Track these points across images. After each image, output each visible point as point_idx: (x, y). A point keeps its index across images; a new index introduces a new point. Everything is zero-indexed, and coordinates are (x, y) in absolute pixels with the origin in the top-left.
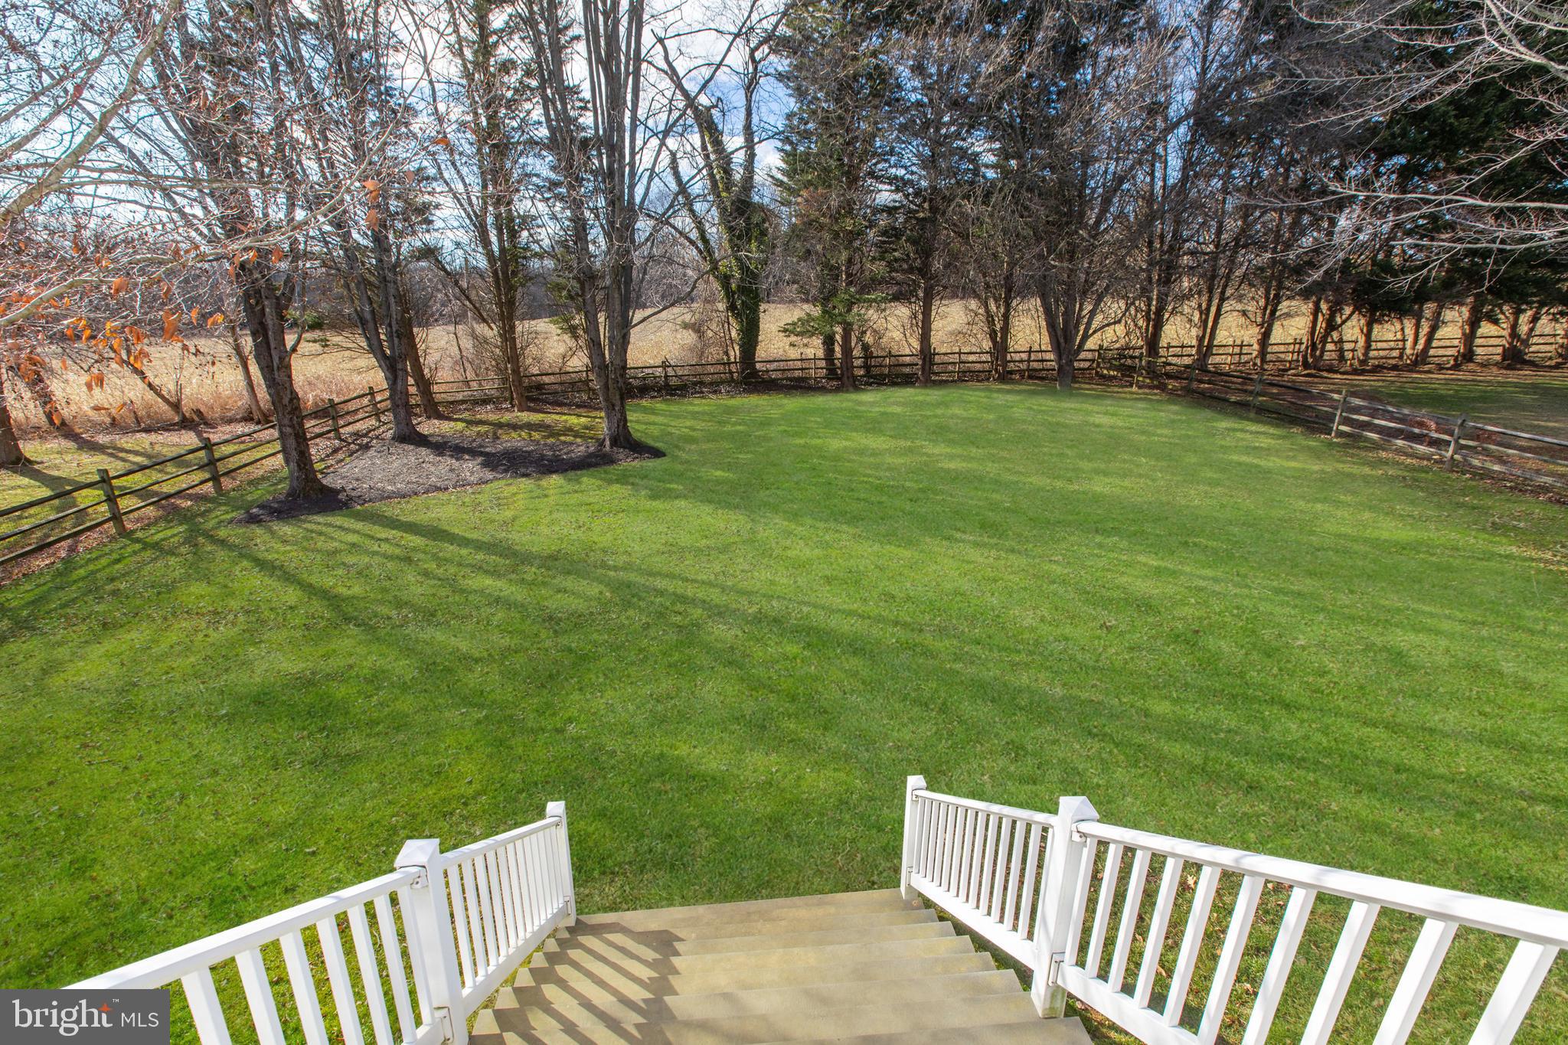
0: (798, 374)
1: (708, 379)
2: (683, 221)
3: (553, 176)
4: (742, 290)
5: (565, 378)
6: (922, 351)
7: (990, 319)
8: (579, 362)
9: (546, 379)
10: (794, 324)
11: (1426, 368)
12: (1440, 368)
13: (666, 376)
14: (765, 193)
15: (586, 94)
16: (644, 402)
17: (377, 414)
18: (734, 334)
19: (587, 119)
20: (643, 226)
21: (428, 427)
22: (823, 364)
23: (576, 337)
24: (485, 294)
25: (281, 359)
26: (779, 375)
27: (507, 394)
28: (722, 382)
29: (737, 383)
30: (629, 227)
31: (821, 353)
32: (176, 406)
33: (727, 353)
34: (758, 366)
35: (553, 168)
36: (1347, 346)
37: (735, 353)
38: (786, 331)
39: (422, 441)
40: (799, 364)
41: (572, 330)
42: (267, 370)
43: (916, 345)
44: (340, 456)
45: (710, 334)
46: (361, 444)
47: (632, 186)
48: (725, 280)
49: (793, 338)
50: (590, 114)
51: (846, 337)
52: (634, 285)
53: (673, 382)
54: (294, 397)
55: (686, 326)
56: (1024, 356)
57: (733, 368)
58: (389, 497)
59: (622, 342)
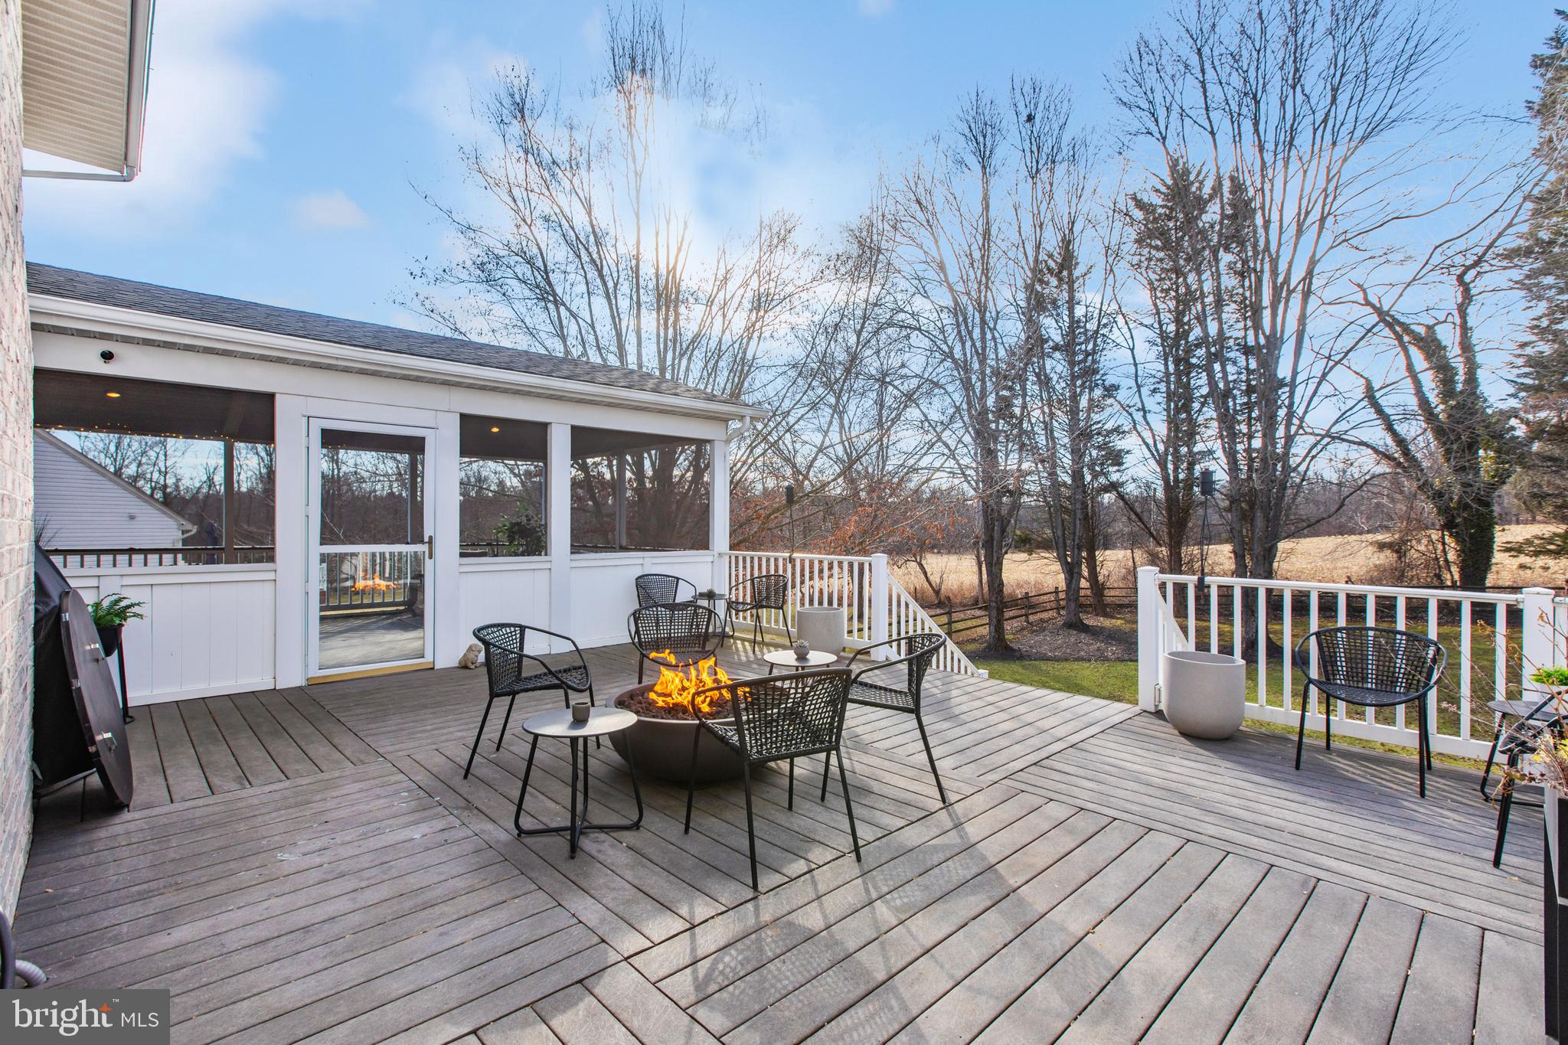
17: (1058, 609)
21: (1091, 621)
24: (1157, 518)
25: (998, 558)
32: (937, 592)
39: (1085, 629)
42: (989, 565)
44: (1025, 633)
46: (1040, 627)
48: (1440, 495)
54: (1002, 584)
58: (1047, 660)
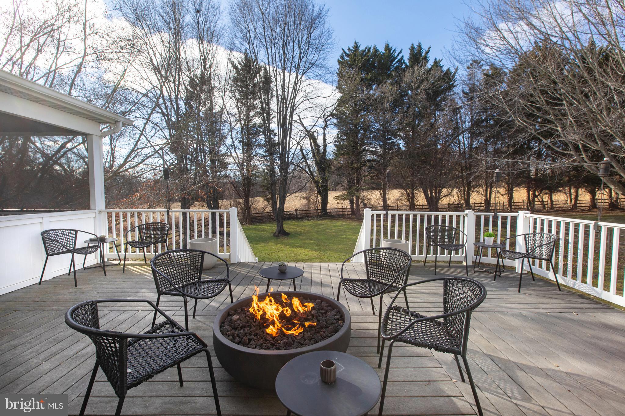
0: (341, 213)
1: (311, 215)
2: (303, 165)
3: (264, 154)
4: (322, 186)
5: (263, 215)
6: (383, 205)
7: (408, 195)
8: (269, 209)
9: (257, 215)
10: (338, 197)
11: (577, 210)
12: (583, 210)
13: (297, 214)
14: (329, 156)
15: (276, 131)
16: (289, 222)
18: (320, 200)
19: (276, 138)
20: (291, 168)
22: (350, 210)
23: (268, 202)
24: (241, 189)
26: (335, 214)
27: (244, 220)
28: (315, 216)
29: (320, 216)
30: (287, 168)
31: (349, 207)
33: (317, 207)
34: (328, 211)
35: (265, 152)
36: (545, 203)
37: (320, 206)
38: (337, 198)
40: (341, 210)
41: (267, 200)
43: (382, 203)
45: (312, 200)
47: (288, 158)
48: (317, 183)
49: (338, 201)
50: (277, 137)
51: (357, 201)
52: (287, 186)
53: (299, 216)
55: (304, 198)
56: (421, 207)
57: (319, 211)
59: (283, 202)
